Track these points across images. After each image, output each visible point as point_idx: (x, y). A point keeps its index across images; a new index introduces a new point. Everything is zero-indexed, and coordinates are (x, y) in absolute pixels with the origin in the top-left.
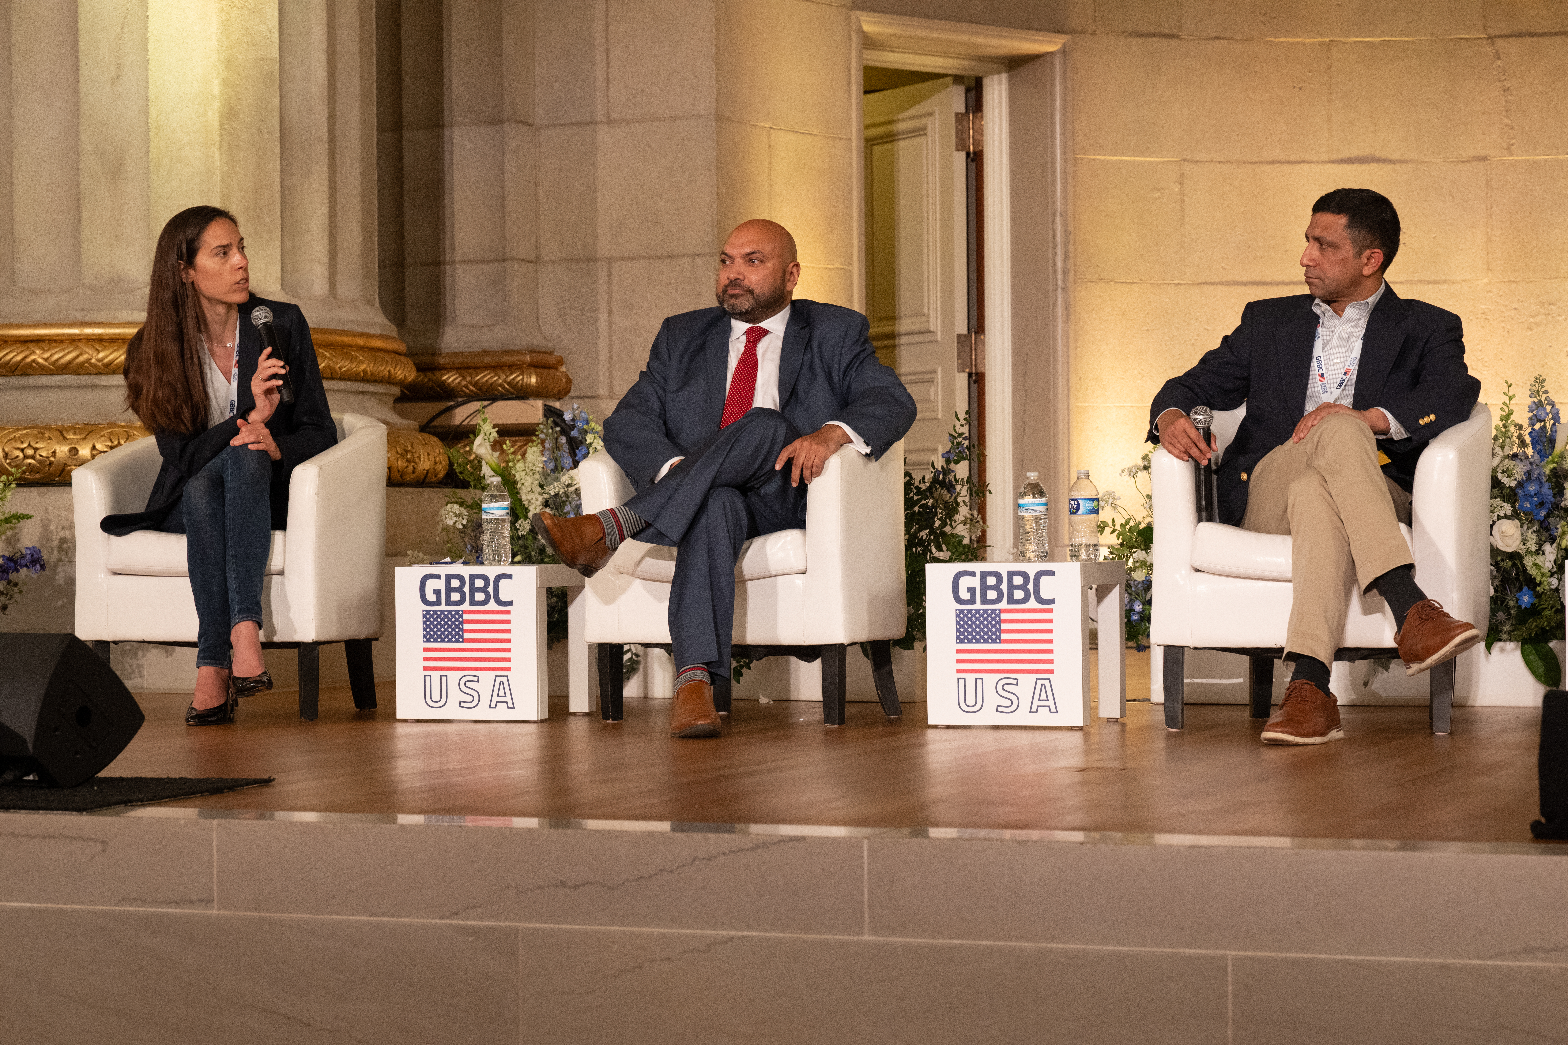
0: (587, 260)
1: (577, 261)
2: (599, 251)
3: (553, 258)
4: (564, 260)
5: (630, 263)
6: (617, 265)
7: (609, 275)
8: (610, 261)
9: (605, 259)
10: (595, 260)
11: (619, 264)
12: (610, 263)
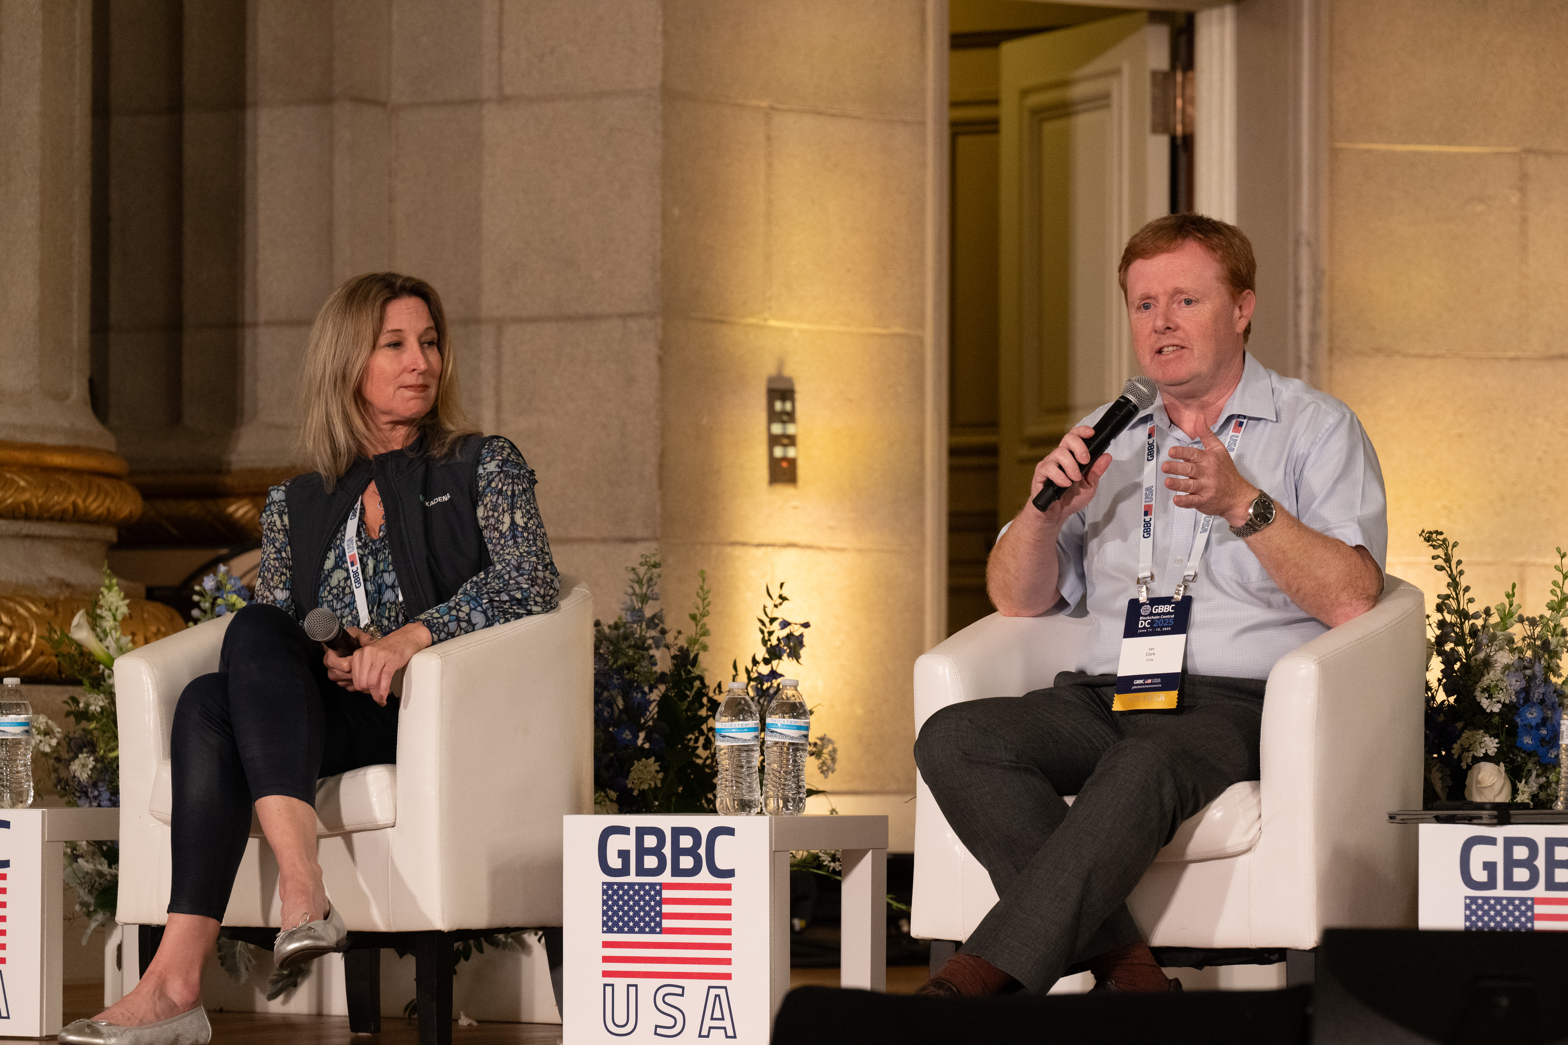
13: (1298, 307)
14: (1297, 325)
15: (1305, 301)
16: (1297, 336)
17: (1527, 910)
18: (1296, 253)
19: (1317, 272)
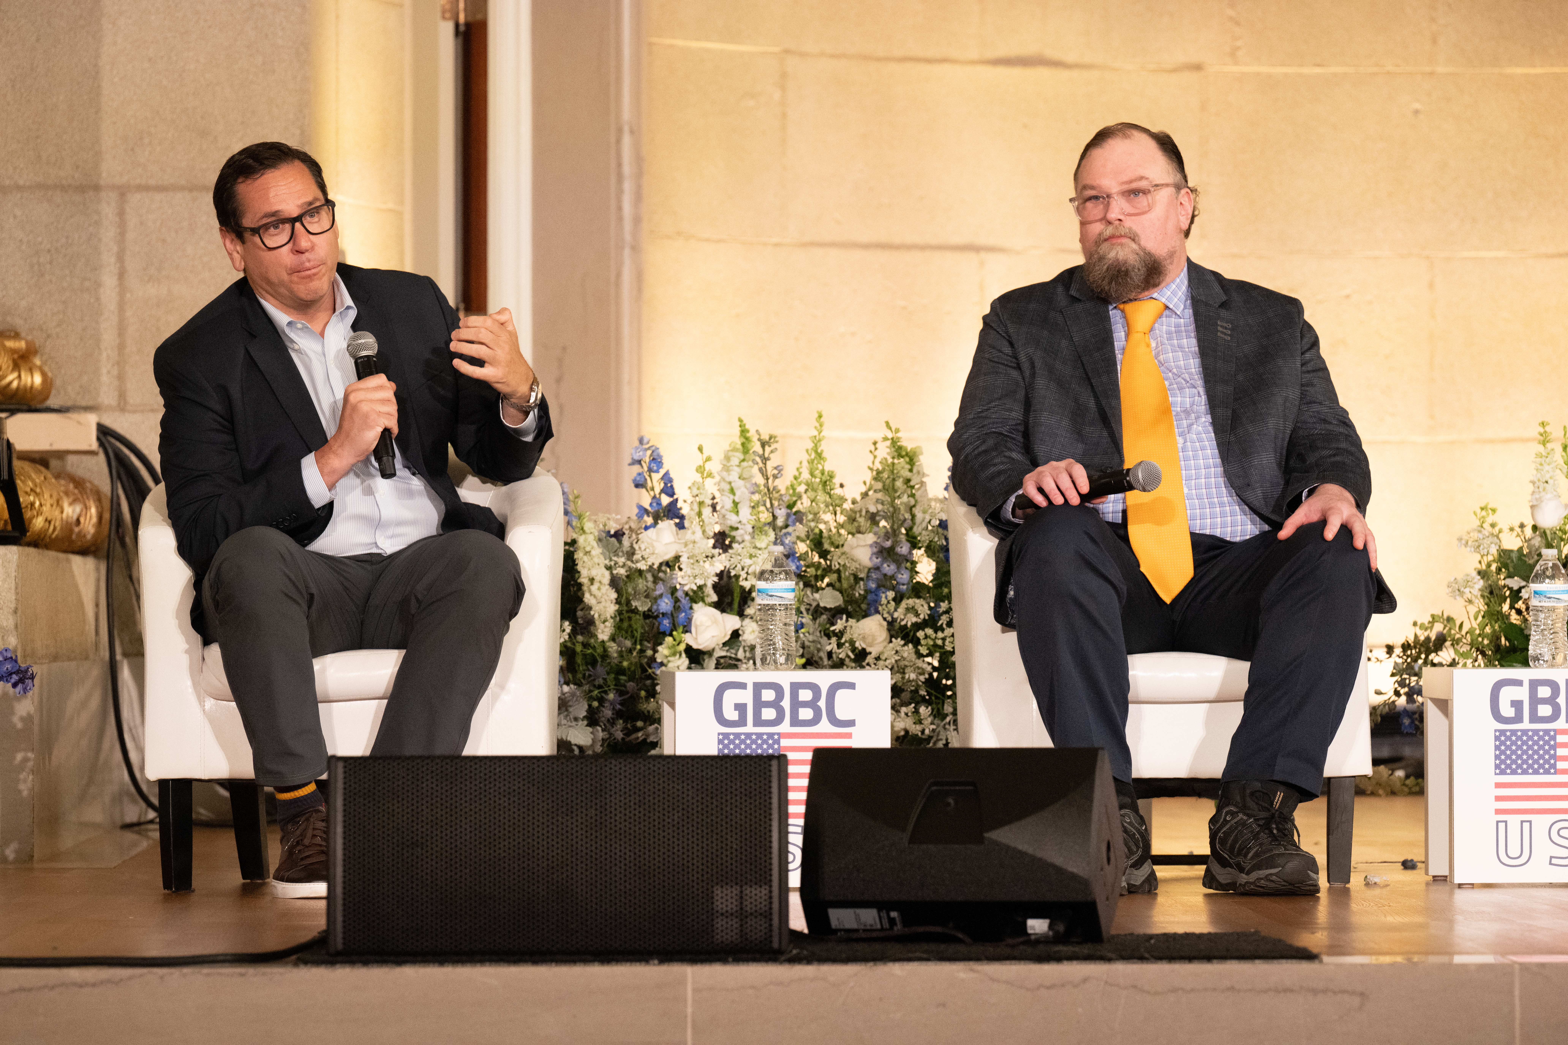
0: (81, 189)
1: (64, 189)
2: (104, 175)
3: (21, 183)
4: (40, 186)
5: (158, 197)
6: (135, 199)
7: (121, 213)
8: (123, 192)
9: (113, 187)
10: (97, 188)
11: (138, 196)
12: (122, 195)
13: (620, 192)
14: (620, 208)
15: (627, 186)
16: (620, 219)
17: (774, 743)
18: (619, 141)
19: (639, 160)
